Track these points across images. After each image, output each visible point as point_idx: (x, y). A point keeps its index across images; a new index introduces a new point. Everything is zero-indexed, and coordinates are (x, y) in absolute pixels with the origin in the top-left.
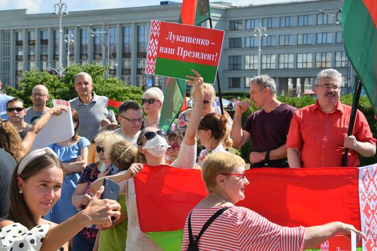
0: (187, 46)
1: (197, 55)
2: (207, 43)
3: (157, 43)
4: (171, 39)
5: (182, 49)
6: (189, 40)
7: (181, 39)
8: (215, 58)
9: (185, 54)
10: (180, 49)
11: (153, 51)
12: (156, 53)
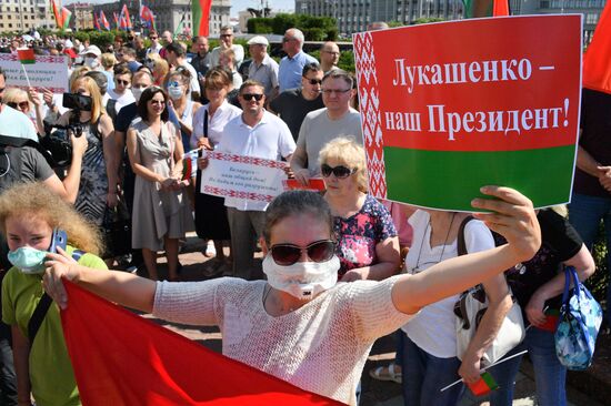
0: (455, 98)
1: (494, 122)
2: (525, 69)
3: (376, 102)
4: (404, 83)
5: (441, 108)
6: (459, 73)
7: (429, 75)
8: (561, 117)
9: (454, 124)
10: (436, 111)
11: (373, 126)
12: (379, 134)
